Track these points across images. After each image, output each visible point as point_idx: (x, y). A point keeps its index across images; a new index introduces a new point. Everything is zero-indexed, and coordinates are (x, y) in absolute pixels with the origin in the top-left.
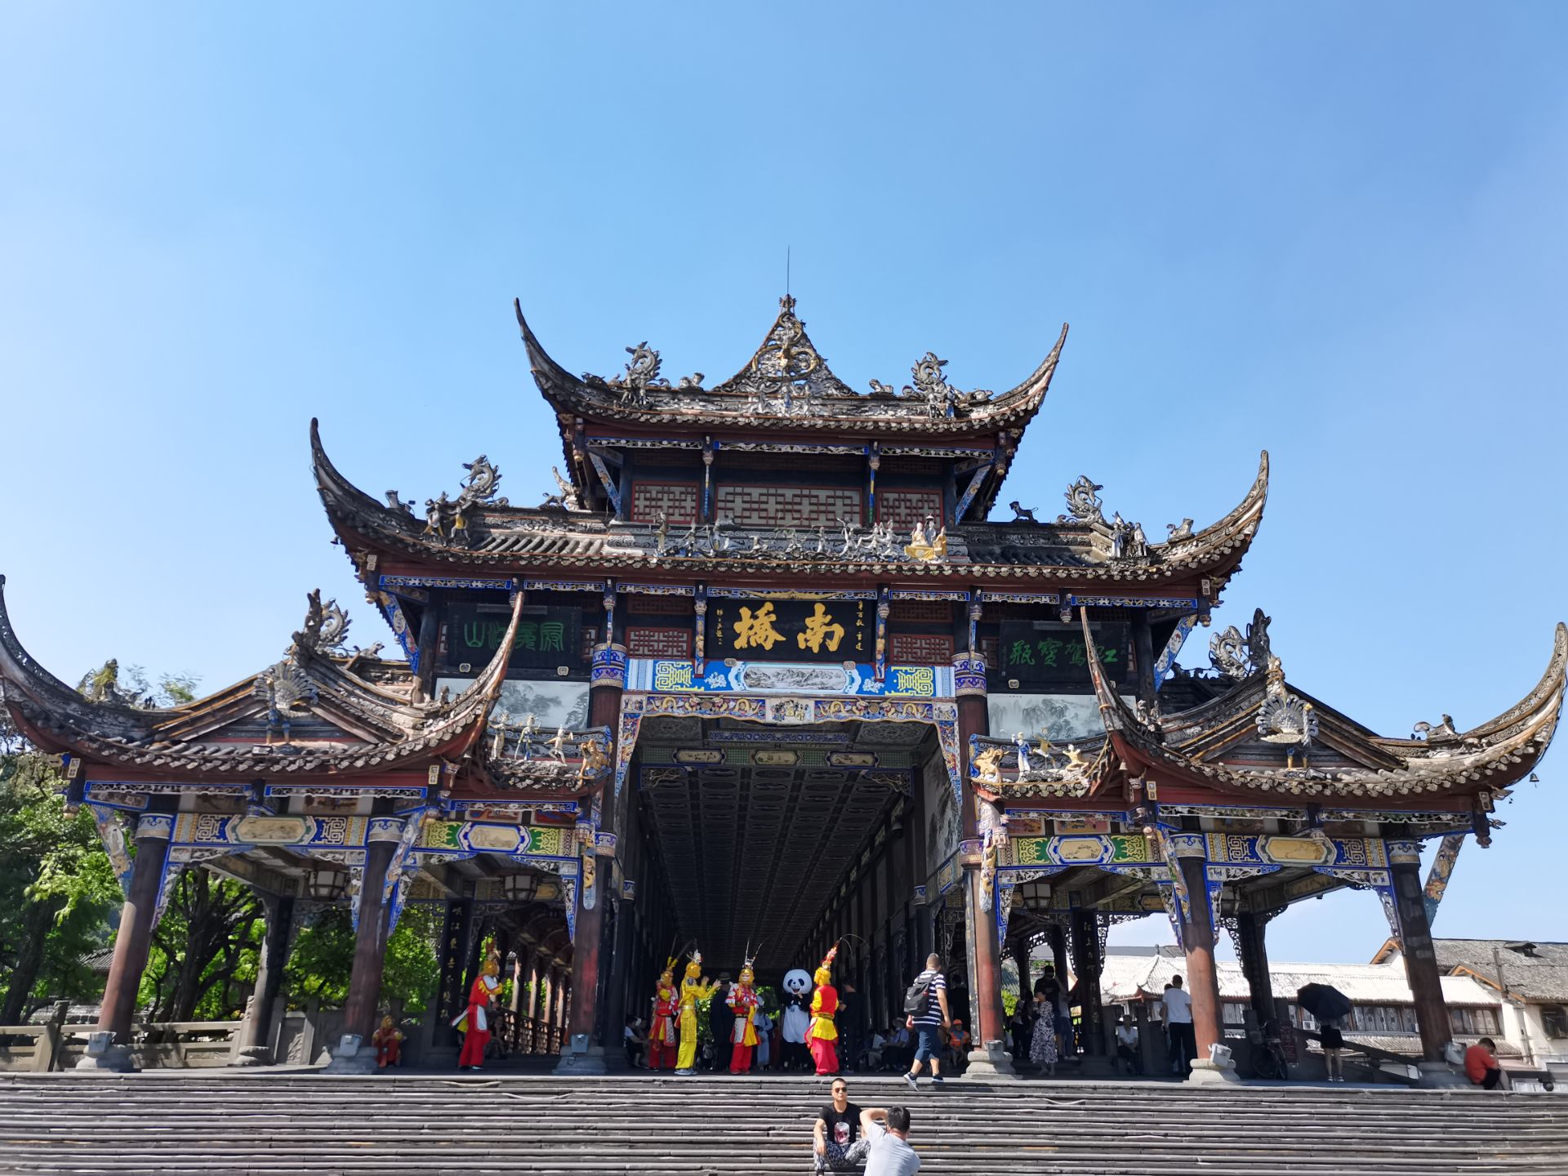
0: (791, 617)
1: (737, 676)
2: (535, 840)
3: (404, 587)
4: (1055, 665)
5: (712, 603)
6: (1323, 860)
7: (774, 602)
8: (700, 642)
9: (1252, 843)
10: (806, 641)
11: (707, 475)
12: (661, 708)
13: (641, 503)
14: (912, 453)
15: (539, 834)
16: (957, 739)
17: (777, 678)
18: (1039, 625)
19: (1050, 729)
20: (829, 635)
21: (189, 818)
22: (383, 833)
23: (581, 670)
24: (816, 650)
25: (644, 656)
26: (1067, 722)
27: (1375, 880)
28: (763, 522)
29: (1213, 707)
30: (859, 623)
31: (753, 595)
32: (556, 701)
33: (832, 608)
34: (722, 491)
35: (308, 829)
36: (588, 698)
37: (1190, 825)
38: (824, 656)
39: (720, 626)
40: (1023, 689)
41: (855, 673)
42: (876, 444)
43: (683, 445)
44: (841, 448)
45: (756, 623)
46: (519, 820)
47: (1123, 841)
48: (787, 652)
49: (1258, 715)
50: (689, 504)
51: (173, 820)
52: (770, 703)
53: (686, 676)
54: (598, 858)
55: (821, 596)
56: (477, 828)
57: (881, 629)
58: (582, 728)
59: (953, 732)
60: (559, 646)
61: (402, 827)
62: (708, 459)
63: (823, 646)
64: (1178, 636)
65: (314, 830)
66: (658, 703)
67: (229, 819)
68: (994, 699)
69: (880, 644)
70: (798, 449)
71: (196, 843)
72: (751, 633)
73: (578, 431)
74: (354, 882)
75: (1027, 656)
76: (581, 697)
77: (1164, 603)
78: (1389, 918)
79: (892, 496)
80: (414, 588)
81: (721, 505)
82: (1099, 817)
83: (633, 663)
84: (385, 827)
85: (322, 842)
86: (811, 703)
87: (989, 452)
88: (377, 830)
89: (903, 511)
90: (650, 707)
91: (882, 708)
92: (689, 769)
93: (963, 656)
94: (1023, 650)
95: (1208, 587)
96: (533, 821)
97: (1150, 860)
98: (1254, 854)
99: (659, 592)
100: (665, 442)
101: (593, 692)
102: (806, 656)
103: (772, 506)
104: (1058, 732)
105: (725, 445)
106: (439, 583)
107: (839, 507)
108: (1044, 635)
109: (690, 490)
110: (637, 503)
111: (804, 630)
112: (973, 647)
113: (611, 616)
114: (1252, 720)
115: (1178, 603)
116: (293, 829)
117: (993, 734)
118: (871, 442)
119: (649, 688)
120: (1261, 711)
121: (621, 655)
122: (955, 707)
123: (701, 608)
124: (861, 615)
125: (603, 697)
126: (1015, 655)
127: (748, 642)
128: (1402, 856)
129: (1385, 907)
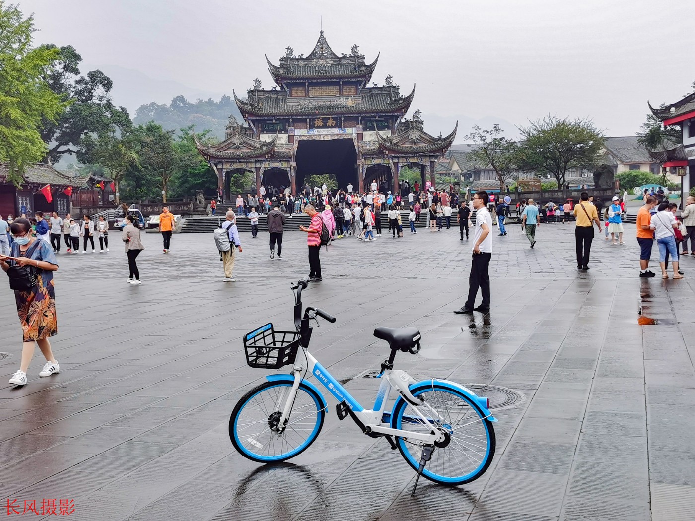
0: (325, 120)
1: (316, 132)
5: (310, 119)
8: (308, 125)
12: (302, 138)
17: (323, 131)
20: (333, 123)
22: (258, 165)
23: (286, 132)
25: (298, 128)
31: (318, 117)
32: (282, 138)
38: (332, 127)
41: (338, 129)
48: (325, 126)
52: (322, 136)
53: (306, 132)
63: (331, 125)
69: (342, 124)
83: (296, 130)
88: (257, 165)
102: (329, 127)
117: (364, 141)
119: (299, 135)
123: (308, 120)
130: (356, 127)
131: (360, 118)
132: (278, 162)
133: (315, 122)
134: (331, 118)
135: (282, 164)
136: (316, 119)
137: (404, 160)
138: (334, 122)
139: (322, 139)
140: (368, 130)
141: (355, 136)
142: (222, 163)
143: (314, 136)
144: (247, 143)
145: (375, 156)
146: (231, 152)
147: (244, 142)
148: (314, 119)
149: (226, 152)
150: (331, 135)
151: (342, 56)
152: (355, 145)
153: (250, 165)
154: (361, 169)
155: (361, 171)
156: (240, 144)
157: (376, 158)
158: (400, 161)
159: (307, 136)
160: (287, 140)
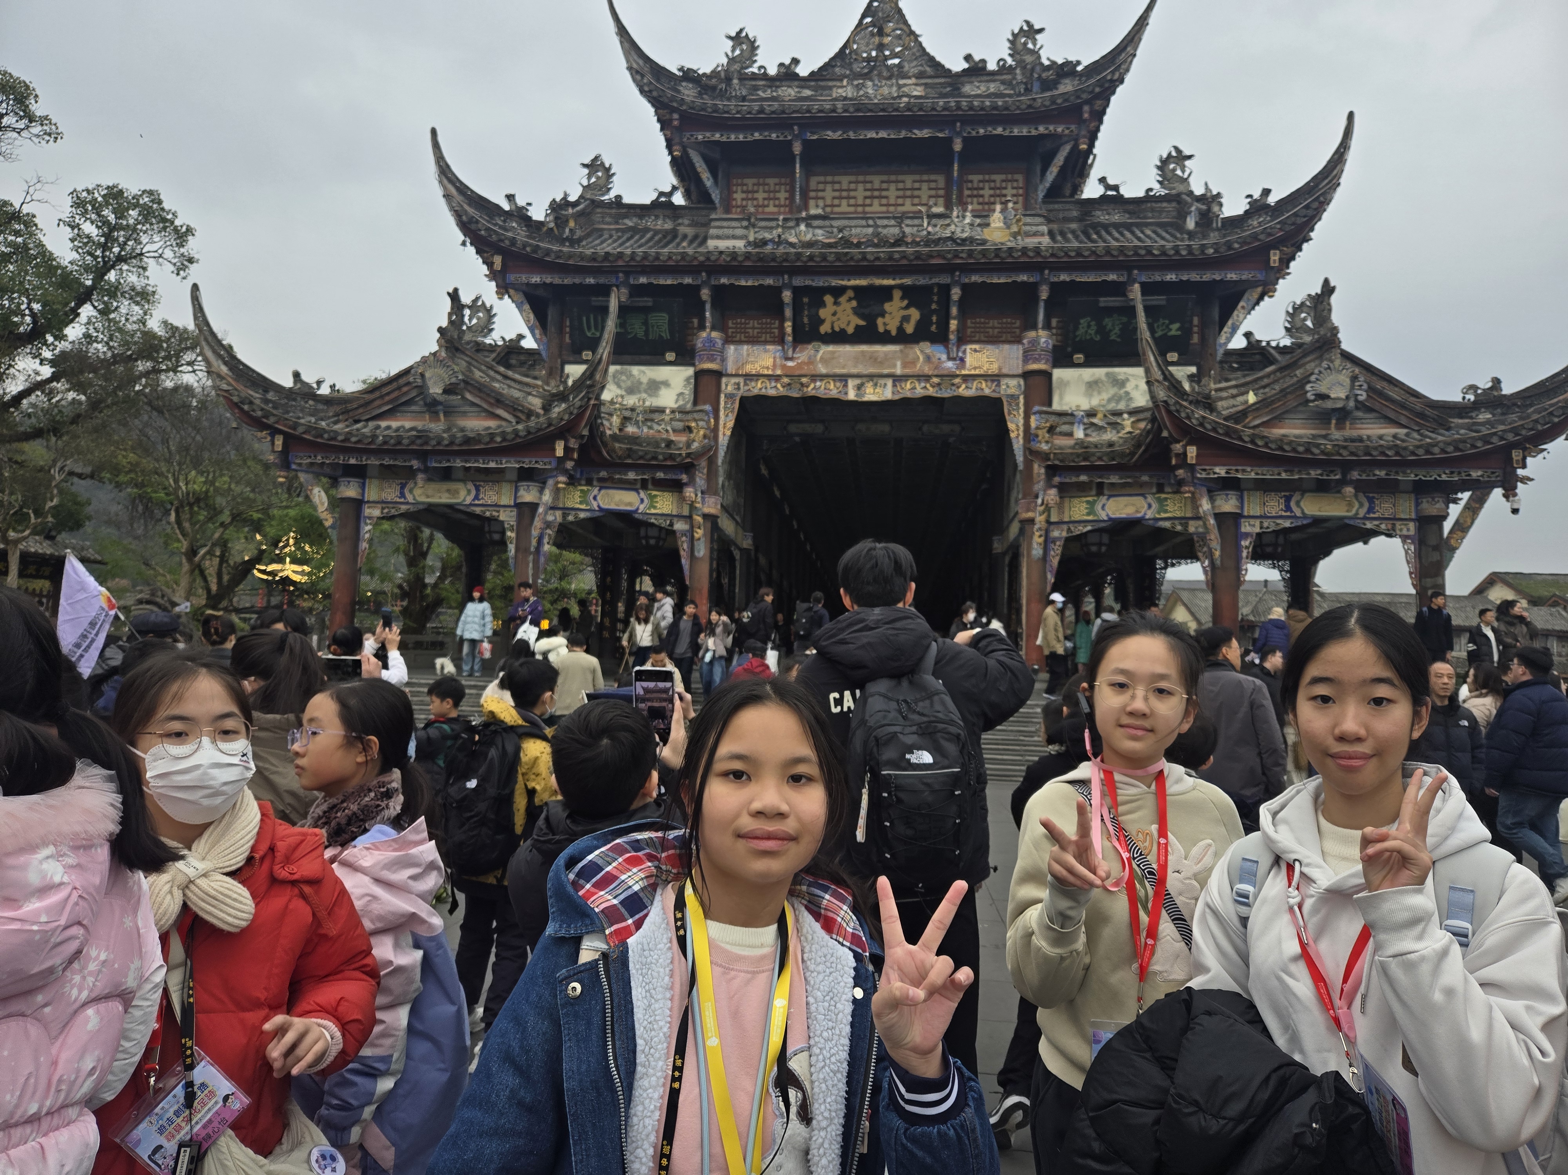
2: (652, 501)
3: (528, 284)
4: (1119, 340)
5: (798, 292)
6: (1354, 512)
7: (855, 288)
8: (788, 326)
9: (1288, 500)
10: (885, 324)
11: (798, 166)
12: (758, 388)
13: (738, 196)
14: (995, 132)
15: (656, 496)
16: (1021, 411)
18: (1104, 301)
19: (1109, 400)
20: (906, 319)
21: (375, 482)
22: (528, 495)
23: (685, 357)
24: (894, 333)
26: (1127, 393)
27: (1401, 530)
28: (852, 209)
29: (1268, 376)
30: (934, 306)
31: (836, 282)
32: (666, 384)
33: (908, 292)
34: (814, 181)
35: (469, 492)
36: (693, 381)
37: (1229, 484)
38: (901, 338)
39: (806, 313)
40: (1087, 364)
42: (958, 124)
43: (774, 136)
44: (925, 131)
45: (839, 309)
46: (639, 486)
47: (1166, 499)
49: (1309, 382)
50: (783, 195)
51: (364, 484)
52: (851, 383)
54: (705, 516)
55: (898, 282)
56: (603, 491)
57: (954, 311)
58: (689, 406)
59: (1018, 404)
60: (666, 335)
61: (541, 491)
62: (797, 148)
63: (900, 329)
64: (1243, 307)
65: (474, 492)
66: (753, 384)
67: (406, 484)
68: (1059, 374)
69: (953, 324)
70: (883, 134)
71: (383, 502)
72: (835, 318)
73: (675, 127)
74: (509, 534)
75: (1093, 332)
76: (687, 380)
77: (1232, 276)
78: (1408, 562)
79: (975, 178)
80: (536, 286)
81: (812, 194)
82: (1145, 478)
83: (731, 349)
84: (528, 490)
85: (480, 502)
86: (890, 383)
87: (1073, 127)
88: (522, 492)
89: (987, 192)
90: (747, 388)
91: (953, 385)
92: (797, 439)
93: (1032, 334)
94: (1089, 326)
95: (1277, 258)
96: (650, 486)
97: (1189, 515)
98: (1288, 508)
99: (750, 283)
100: (756, 134)
101: (698, 375)
102: (885, 338)
103: (860, 193)
104: (1118, 402)
105: (813, 133)
106: (557, 280)
107: (925, 193)
108: (1109, 311)
109: (783, 180)
110: (735, 196)
111: (883, 314)
112: (1040, 325)
113: (708, 306)
114: (1302, 386)
115: (1246, 276)
116: (457, 492)
117: (1056, 406)
118: (953, 123)
120: (1313, 378)
121: (719, 343)
122: (1022, 382)
123: (787, 295)
124: (935, 298)
125: (705, 379)
126: (1081, 331)
127: (832, 328)
128: (1431, 508)
129: (1406, 553)
130: (1018, 341)
131: (1044, 294)
132: (629, 486)
133: (823, 313)
134: (897, 294)
135: (652, 498)
136: (828, 299)
137: (1274, 505)
138: (915, 314)
139: (852, 395)
140: (1079, 357)
141: (1012, 386)
142: (359, 473)
143: (815, 377)
144: (480, 389)
145: (1114, 479)
146: (408, 424)
147: (468, 383)
148: (817, 296)
149: (384, 424)
150: (897, 379)
151: (966, 66)
152: (1011, 426)
153: (490, 496)
154: (1037, 540)
155: (1037, 551)
156: (447, 391)
157: (1117, 491)
158: (1253, 507)
159: (777, 378)
160: (688, 392)
